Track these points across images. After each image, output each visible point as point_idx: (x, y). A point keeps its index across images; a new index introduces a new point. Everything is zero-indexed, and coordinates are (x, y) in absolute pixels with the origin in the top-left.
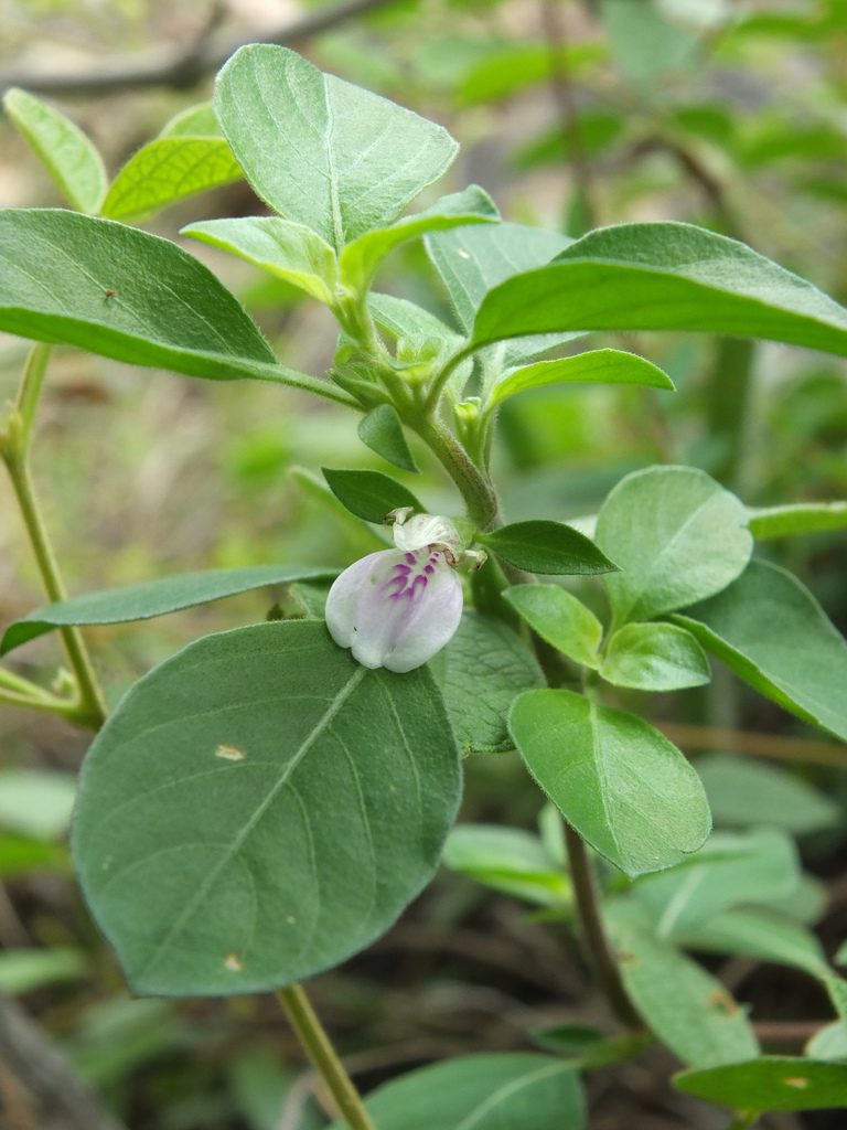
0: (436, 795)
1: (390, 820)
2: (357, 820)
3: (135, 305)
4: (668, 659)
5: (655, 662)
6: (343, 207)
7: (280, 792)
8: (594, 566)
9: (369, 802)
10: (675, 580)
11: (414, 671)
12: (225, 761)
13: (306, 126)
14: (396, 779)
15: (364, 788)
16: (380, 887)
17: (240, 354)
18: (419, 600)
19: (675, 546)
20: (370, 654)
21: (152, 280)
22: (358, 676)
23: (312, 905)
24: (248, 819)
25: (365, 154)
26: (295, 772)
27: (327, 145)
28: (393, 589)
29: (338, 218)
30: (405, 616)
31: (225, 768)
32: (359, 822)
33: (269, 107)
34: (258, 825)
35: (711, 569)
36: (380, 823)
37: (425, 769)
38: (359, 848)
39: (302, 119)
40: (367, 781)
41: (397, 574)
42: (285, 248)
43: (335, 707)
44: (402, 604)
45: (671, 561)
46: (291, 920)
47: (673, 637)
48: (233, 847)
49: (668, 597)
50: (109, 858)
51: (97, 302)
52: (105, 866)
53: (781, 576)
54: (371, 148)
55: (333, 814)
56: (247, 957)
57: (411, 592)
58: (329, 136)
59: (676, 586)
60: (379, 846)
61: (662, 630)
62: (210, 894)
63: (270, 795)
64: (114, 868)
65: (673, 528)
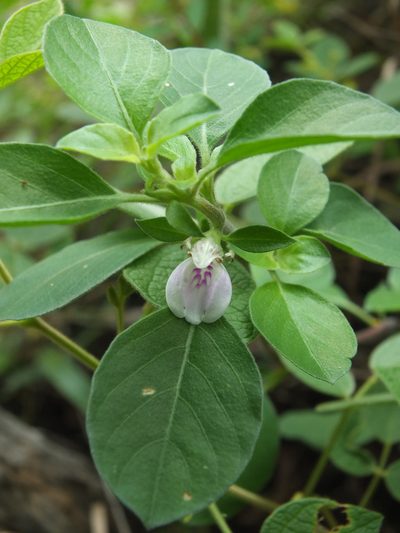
0: (249, 383)
1: (232, 402)
2: (218, 407)
3: (38, 184)
4: (309, 254)
5: (303, 257)
6: (125, 103)
7: (178, 403)
8: (284, 243)
9: (220, 396)
10: (300, 211)
11: (218, 320)
12: (148, 396)
13: (90, 60)
14: (229, 380)
15: (216, 390)
16: (239, 437)
17: (98, 194)
18: (211, 285)
19: (294, 193)
20: (195, 318)
21: (41, 168)
22: (192, 330)
23: (212, 456)
24: (167, 422)
25: (124, 68)
26: (181, 390)
27: (105, 68)
28: (195, 283)
29: (125, 111)
30: (206, 295)
31: (150, 400)
32: (219, 407)
33: (70, 56)
34: (173, 423)
35: (314, 201)
36: (229, 405)
37: (240, 370)
38: (224, 421)
39: (87, 56)
40: (216, 384)
41: (195, 274)
42: (108, 139)
43: (187, 350)
44: (202, 288)
45: (295, 202)
46: (205, 467)
47: (308, 242)
48: (166, 439)
49: (299, 221)
50: (115, 467)
51: (20, 189)
52: (115, 471)
53: (340, 187)
54: (126, 64)
55: (206, 407)
56: (191, 492)
57: (205, 281)
58: (103, 61)
59: (301, 215)
60: (232, 417)
61: (302, 239)
62: (164, 466)
63: (174, 406)
64: (119, 471)
65: (290, 183)
